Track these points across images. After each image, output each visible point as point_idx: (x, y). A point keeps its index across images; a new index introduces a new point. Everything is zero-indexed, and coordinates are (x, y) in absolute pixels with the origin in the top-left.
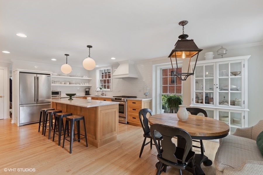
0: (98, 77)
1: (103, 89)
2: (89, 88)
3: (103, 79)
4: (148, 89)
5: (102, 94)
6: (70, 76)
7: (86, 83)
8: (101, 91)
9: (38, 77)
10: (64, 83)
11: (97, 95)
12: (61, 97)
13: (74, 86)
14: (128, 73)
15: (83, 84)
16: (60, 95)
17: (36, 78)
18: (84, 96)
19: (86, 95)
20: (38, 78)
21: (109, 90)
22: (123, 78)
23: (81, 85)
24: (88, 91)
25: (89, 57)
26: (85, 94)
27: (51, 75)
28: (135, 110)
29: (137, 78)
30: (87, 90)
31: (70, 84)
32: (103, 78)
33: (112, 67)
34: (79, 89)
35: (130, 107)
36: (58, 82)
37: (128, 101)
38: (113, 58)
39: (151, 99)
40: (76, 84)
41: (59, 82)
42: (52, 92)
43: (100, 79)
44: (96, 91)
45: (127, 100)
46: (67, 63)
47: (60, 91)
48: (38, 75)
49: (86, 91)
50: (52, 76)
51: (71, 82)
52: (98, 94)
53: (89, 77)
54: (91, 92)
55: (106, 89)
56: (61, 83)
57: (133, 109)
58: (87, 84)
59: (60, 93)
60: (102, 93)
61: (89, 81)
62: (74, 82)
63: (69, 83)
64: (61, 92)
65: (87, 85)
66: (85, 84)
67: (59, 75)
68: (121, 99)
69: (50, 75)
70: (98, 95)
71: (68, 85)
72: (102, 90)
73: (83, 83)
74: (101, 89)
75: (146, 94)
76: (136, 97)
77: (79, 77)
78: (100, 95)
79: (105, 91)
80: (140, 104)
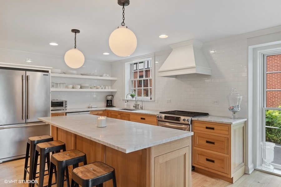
0: (128, 76)
1: (137, 98)
2: (112, 95)
3: (136, 80)
4: (239, 99)
5: (136, 107)
6: (82, 75)
7: (107, 87)
8: (134, 101)
9: (27, 76)
10: (71, 86)
11: (125, 107)
12: (67, 111)
13: (88, 92)
14: (194, 65)
15: (102, 89)
16: (66, 107)
17: (24, 78)
18: (104, 109)
19: (107, 106)
20: (27, 78)
21: (149, 98)
22: (176, 76)
23: (100, 90)
24: (111, 101)
25: (123, 25)
26: (106, 104)
27: (50, 72)
28: (213, 143)
29: (210, 75)
30: (109, 98)
31: (81, 88)
32: (135, 77)
33: (155, 56)
34: (95, 96)
35: (199, 137)
36: (62, 85)
37: (195, 124)
38: (163, 36)
39: (246, 120)
40: (91, 88)
41: (65, 85)
42: (52, 102)
43: (131, 78)
44: (123, 100)
45: (191, 120)
46: (75, 48)
47: (65, 99)
48: (28, 73)
49: (108, 101)
50: (51, 75)
51: (83, 85)
52: (127, 105)
53: (112, 76)
54: (115, 103)
55: (143, 98)
56: (67, 87)
57: (207, 142)
58: (110, 87)
59: (66, 104)
60: (136, 105)
61: (112, 82)
62: (88, 85)
63: (79, 87)
64: (66, 102)
65: (109, 89)
66: (105, 88)
67: (64, 73)
68: (178, 119)
69: (48, 72)
70: (128, 108)
71: (78, 89)
72: (134, 99)
73: (102, 86)
74: (133, 96)
75: (235, 109)
76: (206, 114)
77: (96, 76)
78: (132, 108)
79: (142, 101)
80: (227, 133)
